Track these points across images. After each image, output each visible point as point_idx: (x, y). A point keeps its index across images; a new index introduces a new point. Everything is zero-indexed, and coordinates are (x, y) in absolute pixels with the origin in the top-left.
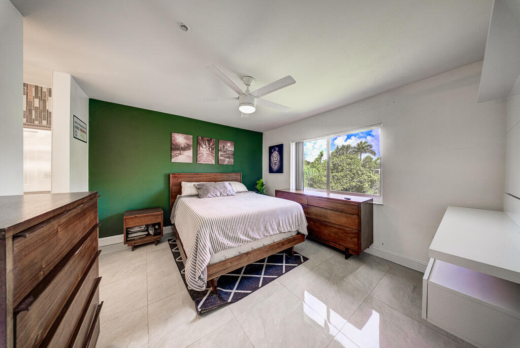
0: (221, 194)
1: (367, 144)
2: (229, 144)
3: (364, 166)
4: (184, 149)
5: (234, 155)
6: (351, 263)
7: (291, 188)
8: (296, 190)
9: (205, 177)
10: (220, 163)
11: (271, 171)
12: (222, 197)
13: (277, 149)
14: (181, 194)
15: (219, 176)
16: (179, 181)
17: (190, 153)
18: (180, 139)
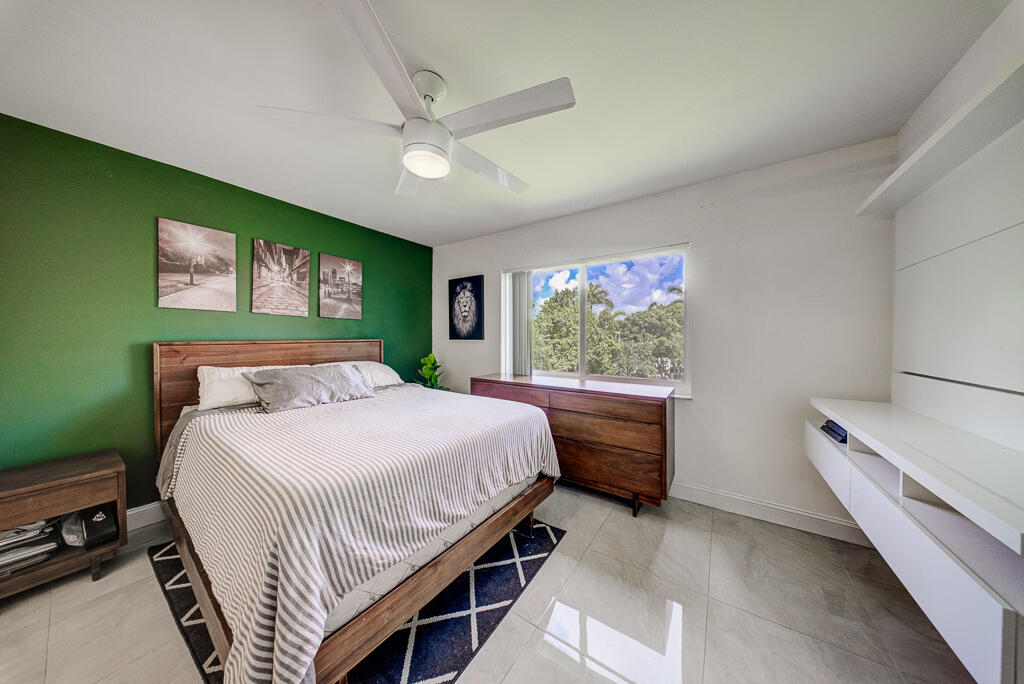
0: (332, 397)
1: (600, 289)
2: (348, 268)
3: (601, 325)
4: (205, 270)
5: (359, 296)
6: (644, 522)
7: (503, 371)
8: (515, 375)
9: (276, 353)
10: (323, 313)
11: (454, 334)
12: (336, 405)
13: (469, 285)
14: (198, 403)
15: (321, 349)
16: (189, 363)
17: (227, 283)
18: (189, 240)
